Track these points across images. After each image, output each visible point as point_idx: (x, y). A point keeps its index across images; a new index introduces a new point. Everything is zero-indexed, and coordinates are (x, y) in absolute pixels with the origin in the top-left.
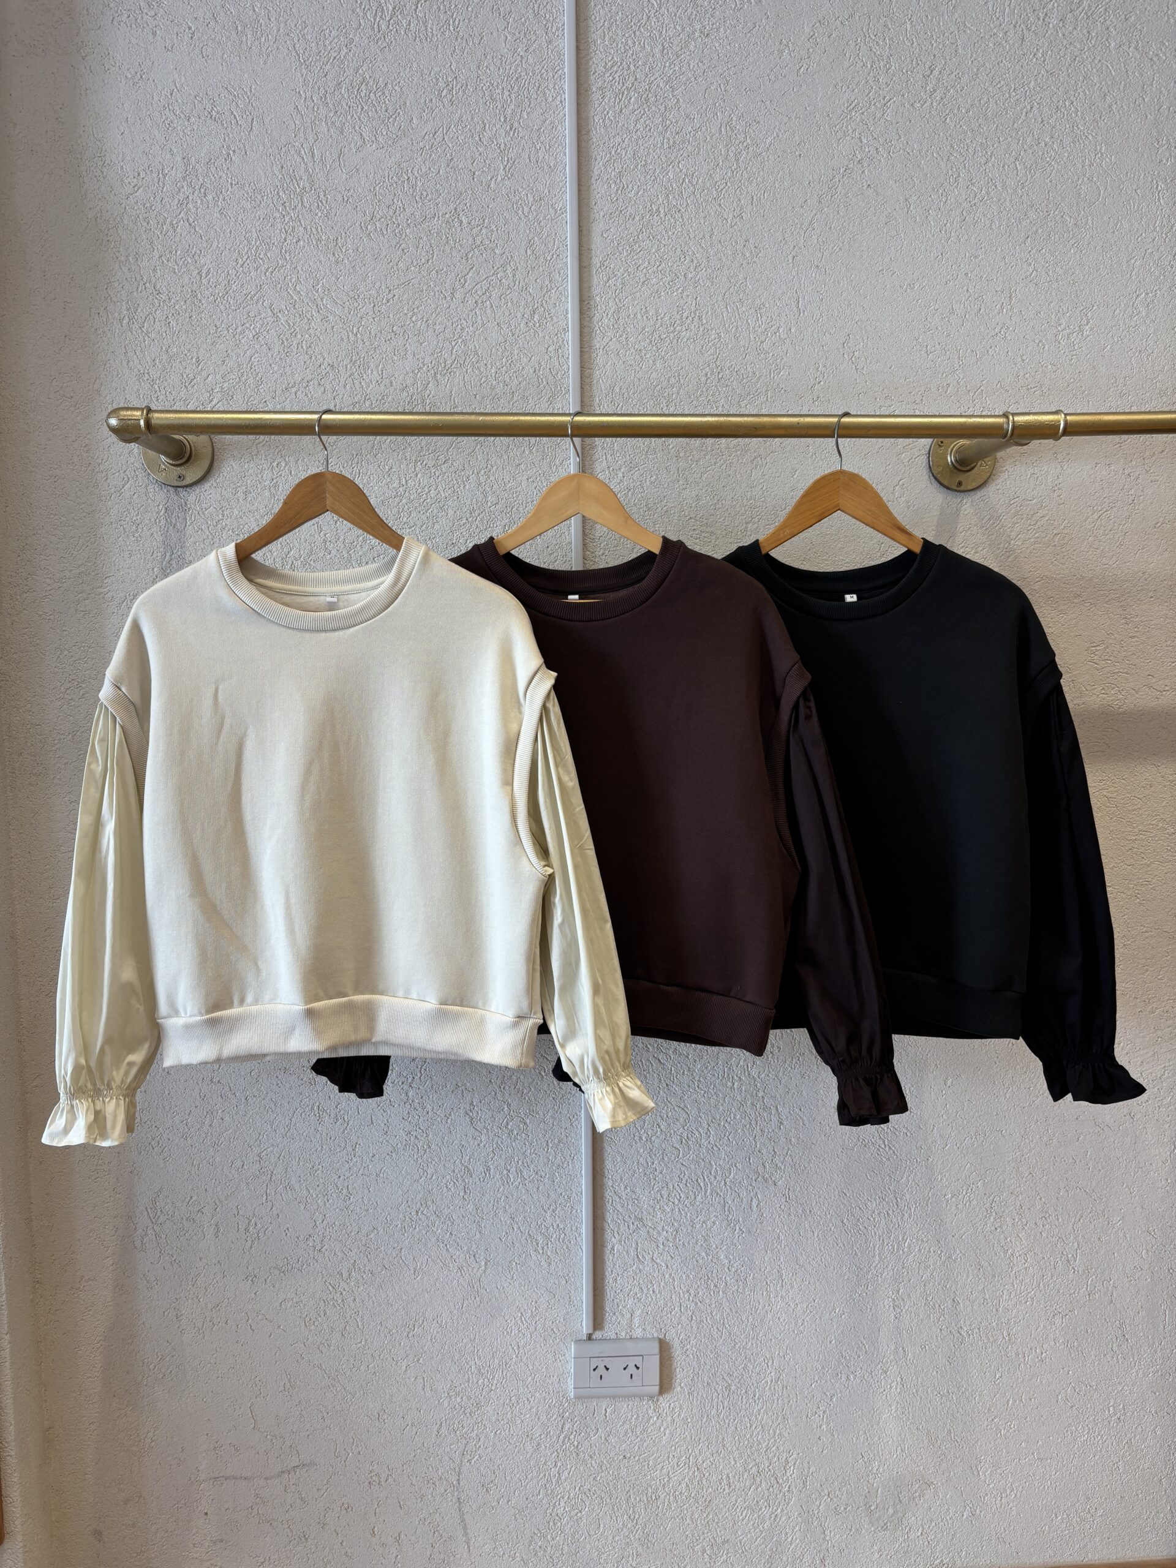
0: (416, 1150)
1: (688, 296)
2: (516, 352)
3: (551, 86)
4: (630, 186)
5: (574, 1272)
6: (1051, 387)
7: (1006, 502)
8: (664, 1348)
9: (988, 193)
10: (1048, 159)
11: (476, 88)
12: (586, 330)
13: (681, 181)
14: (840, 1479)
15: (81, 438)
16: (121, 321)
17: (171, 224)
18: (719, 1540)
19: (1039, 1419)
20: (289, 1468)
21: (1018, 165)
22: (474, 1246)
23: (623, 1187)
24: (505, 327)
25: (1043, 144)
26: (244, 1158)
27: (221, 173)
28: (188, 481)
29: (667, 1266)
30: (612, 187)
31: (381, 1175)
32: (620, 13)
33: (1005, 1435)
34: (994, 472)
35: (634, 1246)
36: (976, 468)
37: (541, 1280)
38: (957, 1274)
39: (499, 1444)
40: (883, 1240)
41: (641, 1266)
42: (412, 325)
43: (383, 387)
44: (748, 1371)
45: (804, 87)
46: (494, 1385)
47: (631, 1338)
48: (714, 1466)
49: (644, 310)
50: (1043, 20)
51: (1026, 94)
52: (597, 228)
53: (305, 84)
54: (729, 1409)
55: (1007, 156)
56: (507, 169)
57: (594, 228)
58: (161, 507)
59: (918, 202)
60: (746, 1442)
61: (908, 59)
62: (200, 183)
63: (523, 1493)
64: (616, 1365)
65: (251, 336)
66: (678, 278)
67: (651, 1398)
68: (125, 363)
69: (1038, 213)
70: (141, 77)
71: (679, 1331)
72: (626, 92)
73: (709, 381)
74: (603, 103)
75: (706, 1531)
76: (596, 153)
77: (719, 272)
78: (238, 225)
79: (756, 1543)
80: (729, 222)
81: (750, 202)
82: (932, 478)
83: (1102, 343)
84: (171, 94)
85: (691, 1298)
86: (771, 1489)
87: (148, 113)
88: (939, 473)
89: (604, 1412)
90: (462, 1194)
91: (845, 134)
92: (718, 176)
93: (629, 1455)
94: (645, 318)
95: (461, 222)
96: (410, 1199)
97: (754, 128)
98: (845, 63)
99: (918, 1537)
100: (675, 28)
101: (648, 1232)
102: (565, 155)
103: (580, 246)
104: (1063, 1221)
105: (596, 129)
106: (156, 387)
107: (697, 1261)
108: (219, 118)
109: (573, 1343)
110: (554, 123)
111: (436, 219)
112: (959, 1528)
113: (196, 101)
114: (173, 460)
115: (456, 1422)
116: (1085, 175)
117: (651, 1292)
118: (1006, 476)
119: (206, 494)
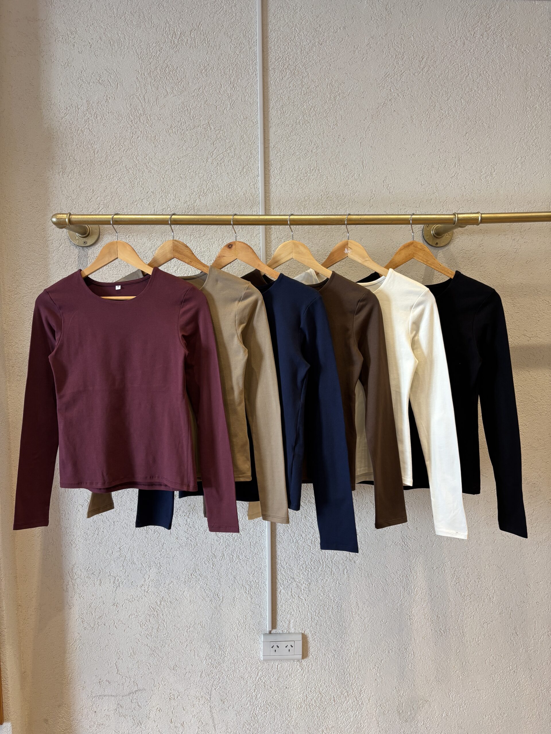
0: (191, 546)
1: (313, 160)
2: (235, 186)
3: (251, 68)
4: (287, 112)
5: (263, 602)
6: (478, 200)
7: (459, 252)
8: (304, 638)
9: (448, 114)
10: (476, 98)
11: (218, 69)
12: (267, 176)
13: (310, 109)
14: (385, 698)
15: (41, 226)
16: (59, 173)
17: (81, 130)
18: (330, 727)
19: (477, 671)
20: (133, 691)
21: (462, 101)
22: (217, 590)
23: (285, 564)
24: (230, 175)
25: (474, 91)
26: (113, 549)
27: (103, 108)
28: (88, 244)
29: (306, 600)
30: (279, 112)
31: (175, 558)
32: (282, 35)
33: (461, 678)
34: (452, 238)
35: (290, 590)
36: (444, 237)
37: (248, 606)
38: (439, 605)
39: (229, 682)
40: (405, 588)
41: (294, 600)
42: (189, 174)
43: (176, 202)
44: (343, 648)
45: (365, 67)
46: (226, 654)
47: (289, 633)
48: (327, 692)
49: (293, 167)
50: (473, 35)
51: (466, 68)
52: (272, 130)
53: (141, 68)
54: (334, 666)
55: (457, 96)
56: (232, 104)
57: (271, 130)
58: (76, 256)
59: (417, 118)
60: (342, 681)
61: (412, 54)
62: (94, 112)
63: (240, 704)
64: (282, 645)
65: (117, 179)
66: (309, 152)
67: (298, 660)
68: (61, 192)
69: (472, 122)
70: (68, 65)
71: (311, 630)
72: (285, 70)
73: (323, 198)
74: (275, 75)
75: (324, 722)
76: (271, 97)
77: (327, 149)
78: (111, 131)
79: (347, 728)
80: (332, 127)
81: (341, 118)
82: (424, 241)
83: (501, 180)
84: (81, 73)
85: (316, 615)
86: (354, 703)
87: (71, 81)
88: (427, 239)
89: (277, 667)
90: (212, 566)
91: (384, 88)
92: (326, 107)
93: (288, 687)
94: (294, 170)
95: (211, 128)
96: (188, 568)
97: (342, 85)
98: (383, 56)
99: (422, 725)
100: (307, 41)
101: (297, 584)
102: (258, 98)
103: (264, 138)
104: (488, 580)
105: (271, 87)
106: (74, 202)
107: (319, 598)
108: (103, 83)
109: (262, 635)
110: (253, 84)
111: (200, 127)
112: (441, 721)
113: (92, 76)
114: (82, 235)
115: (209, 671)
116: (493, 105)
117: (298, 612)
118: (458, 240)
119: (97, 249)
